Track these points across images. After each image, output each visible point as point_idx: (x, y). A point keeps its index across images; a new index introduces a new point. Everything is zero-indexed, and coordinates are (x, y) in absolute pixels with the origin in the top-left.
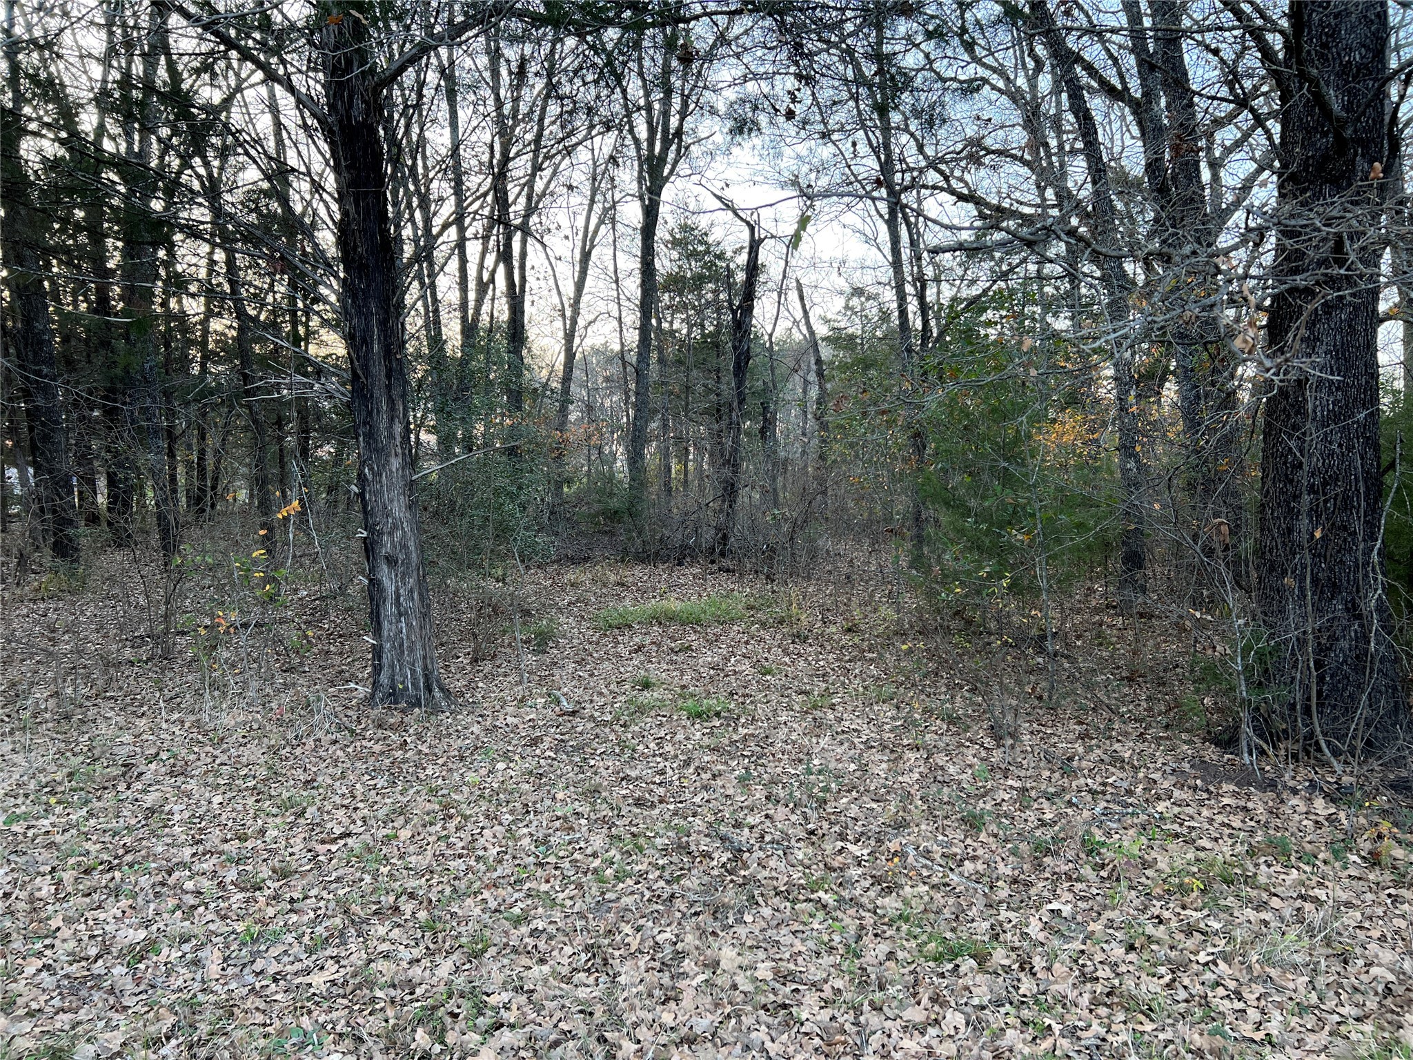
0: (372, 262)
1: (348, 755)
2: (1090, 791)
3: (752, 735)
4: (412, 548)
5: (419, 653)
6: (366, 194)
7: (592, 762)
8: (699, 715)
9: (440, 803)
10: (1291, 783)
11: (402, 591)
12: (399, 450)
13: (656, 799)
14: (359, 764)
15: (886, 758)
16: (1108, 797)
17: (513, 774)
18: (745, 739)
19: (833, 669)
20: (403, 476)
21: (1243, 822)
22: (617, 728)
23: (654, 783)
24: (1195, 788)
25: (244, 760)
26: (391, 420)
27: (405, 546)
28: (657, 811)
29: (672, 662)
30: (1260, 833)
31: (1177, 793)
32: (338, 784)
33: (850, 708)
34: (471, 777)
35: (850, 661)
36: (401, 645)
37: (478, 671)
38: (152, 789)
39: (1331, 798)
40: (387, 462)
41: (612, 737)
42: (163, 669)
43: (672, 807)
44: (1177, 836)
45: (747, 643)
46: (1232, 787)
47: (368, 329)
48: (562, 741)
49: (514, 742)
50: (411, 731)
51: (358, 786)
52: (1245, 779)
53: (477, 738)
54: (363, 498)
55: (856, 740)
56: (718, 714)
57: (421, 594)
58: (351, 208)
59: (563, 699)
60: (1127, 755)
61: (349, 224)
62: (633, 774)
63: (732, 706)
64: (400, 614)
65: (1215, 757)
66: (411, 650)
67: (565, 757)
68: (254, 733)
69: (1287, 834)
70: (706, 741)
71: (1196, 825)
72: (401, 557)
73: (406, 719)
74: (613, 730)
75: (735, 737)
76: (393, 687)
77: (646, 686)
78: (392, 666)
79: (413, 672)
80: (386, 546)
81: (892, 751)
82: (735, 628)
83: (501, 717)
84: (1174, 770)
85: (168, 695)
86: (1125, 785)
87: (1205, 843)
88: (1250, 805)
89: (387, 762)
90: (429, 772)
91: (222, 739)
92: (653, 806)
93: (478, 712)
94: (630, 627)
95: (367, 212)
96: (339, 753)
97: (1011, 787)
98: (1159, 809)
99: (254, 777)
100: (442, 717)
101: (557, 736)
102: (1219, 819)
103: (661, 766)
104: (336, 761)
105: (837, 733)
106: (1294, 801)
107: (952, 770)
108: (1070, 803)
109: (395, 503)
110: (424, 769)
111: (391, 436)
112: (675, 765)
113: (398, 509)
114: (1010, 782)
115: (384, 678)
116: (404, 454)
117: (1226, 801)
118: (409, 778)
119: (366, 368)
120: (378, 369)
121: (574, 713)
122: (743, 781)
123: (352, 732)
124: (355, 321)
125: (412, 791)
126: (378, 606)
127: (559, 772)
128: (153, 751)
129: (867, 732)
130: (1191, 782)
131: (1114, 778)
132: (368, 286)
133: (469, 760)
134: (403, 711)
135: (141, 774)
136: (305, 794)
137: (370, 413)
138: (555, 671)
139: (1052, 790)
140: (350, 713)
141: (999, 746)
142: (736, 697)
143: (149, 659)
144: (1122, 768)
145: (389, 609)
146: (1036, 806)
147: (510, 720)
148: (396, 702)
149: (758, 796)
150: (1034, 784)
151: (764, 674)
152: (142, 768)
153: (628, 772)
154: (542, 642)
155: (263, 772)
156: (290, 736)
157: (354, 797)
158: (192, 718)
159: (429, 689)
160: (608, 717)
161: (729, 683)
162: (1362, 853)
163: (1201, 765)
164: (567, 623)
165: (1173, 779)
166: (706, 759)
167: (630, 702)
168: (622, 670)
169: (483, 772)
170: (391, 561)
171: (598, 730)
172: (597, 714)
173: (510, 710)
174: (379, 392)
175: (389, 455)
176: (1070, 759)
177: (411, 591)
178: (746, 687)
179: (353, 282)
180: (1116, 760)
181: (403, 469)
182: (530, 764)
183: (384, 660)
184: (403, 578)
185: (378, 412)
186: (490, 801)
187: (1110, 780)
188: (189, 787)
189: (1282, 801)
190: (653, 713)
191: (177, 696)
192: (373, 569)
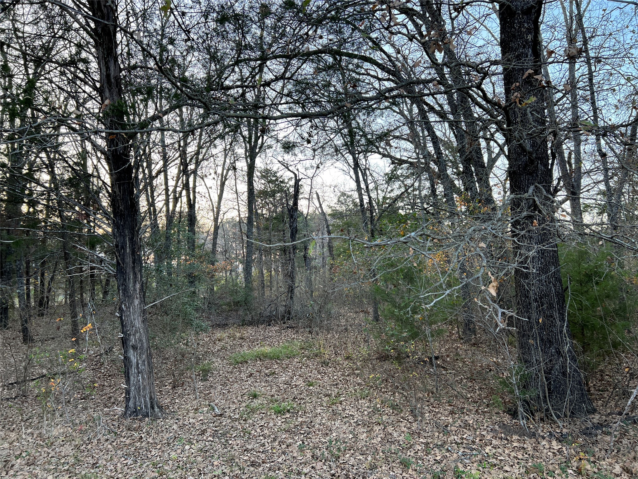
0: (126, 212)
1: (114, 447)
2: (456, 443)
3: (305, 422)
4: (144, 341)
5: (148, 391)
6: (124, 184)
7: (230, 442)
8: (280, 412)
9: (159, 472)
10: (542, 434)
11: (140, 362)
12: (138, 296)
13: (261, 461)
14: (119, 452)
15: (365, 430)
16: (464, 445)
17: (193, 451)
18: (301, 424)
19: (341, 381)
20: (140, 308)
21: (523, 455)
22: (242, 421)
23: (260, 452)
24: (501, 438)
25: (63, 454)
26: (135, 282)
27: (141, 340)
28: (261, 468)
29: (267, 381)
30: (530, 461)
31: (494, 442)
32: (109, 464)
33: (349, 403)
34: (173, 455)
35: (348, 375)
36: (139, 388)
37: (176, 393)
38: (19, 474)
39: (559, 440)
40: (133, 302)
41: (239, 427)
42: (23, 402)
43: (268, 466)
44: (495, 465)
45: (301, 368)
46: (517, 437)
47: (124, 242)
48: (216, 431)
49: (193, 433)
50: (144, 430)
51: (119, 464)
52: (522, 432)
53: (176, 432)
54: (122, 319)
55: (352, 421)
56: (288, 411)
57: (148, 362)
58: (117, 190)
59: (216, 408)
60: (471, 422)
61: (116, 197)
62: (250, 447)
63: (295, 406)
64: (139, 373)
65: (509, 422)
66: (144, 389)
67: (217, 440)
68: (68, 439)
69: (541, 460)
70: (284, 426)
71: (503, 458)
72: (139, 345)
73: (142, 424)
74: (240, 423)
75: (297, 423)
76: (135, 408)
77: (255, 396)
78: (135, 398)
79: (145, 401)
80: (132, 341)
81: (368, 427)
82: (296, 360)
83: (187, 419)
84: (492, 430)
85: (25, 417)
86: (471, 438)
87: (507, 468)
88: (525, 446)
89: (133, 449)
90: (153, 453)
91: (52, 443)
92: (260, 465)
93: (176, 417)
94: (247, 362)
95: (124, 191)
96: (109, 446)
97: (422, 443)
98: (487, 451)
99: (68, 464)
100: (159, 421)
101: (214, 428)
102: (513, 454)
103: (263, 441)
104: (108, 451)
105: (343, 418)
106: (544, 443)
107: (395, 435)
108: (448, 450)
109: (137, 320)
110: (151, 452)
111: (135, 290)
112: (269, 441)
113: (138, 323)
114: (421, 440)
115: (131, 404)
116: (140, 297)
117: (515, 444)
118: (143, 458)
119: (123, 260)
120: (129, 260)
121: (221, 415)
122: (301, 449)
123: (116, 433)
124: (118, 239)
125: (144, 466)
126: (128, 369)
127: (215, 449)
128: (19, 453)
129: (357, 416)
130: (499, 435)
131: (466, 435)
132: (124, 223)
133: (172, 445)
134: (140, 420)
135: (13, 466)
136: (93, 471)
137: (125, 280)
138: (212, 391)
139: (439, 443)
140: (114, 423)
141: (415, 421)
142: (297, 400)
143: (16, 397)
144: (469, 429)
145: (133, 370)
146: (433, 452)
147: (191, 420)
148: (137, 416)
149: (308, 456)
150: (432, 440)
151: (309, 386)
152: (14, 462)
153: (247, 446)
154: (205, 374)
155: (72, 460)
156: (86, 439)
157: (116, 471)
158: (38, 432)
159: (153, 407)
160: (237, 416)
161: (293, 393)
162: (574, 469)
163: (503, 426)
164: (217, 363)
165: (491, 434)
166: (284, 436)
167: (247, 406)
168: (243, 387)
169: (179, 451)
170: (134, 348)
171: (233, 424)
172: (232, 415)
173: (191, 415)
174: (129, 270)
175: (134, 298)
176: (447, 426)
177: (144, 361)
178: (301, 394)
179: (117, 222)
180: (467, 425)
181: (140, 304)
182: (200, 445)
183: (131, 395)
184: (140, 355)
185: (129, 279)
186: (182, 469)
187: (465, 436)
188: (36, 472)
189: (539, 443)
190: (258, 412)
191: (30, 418)
192: (126, 352)
